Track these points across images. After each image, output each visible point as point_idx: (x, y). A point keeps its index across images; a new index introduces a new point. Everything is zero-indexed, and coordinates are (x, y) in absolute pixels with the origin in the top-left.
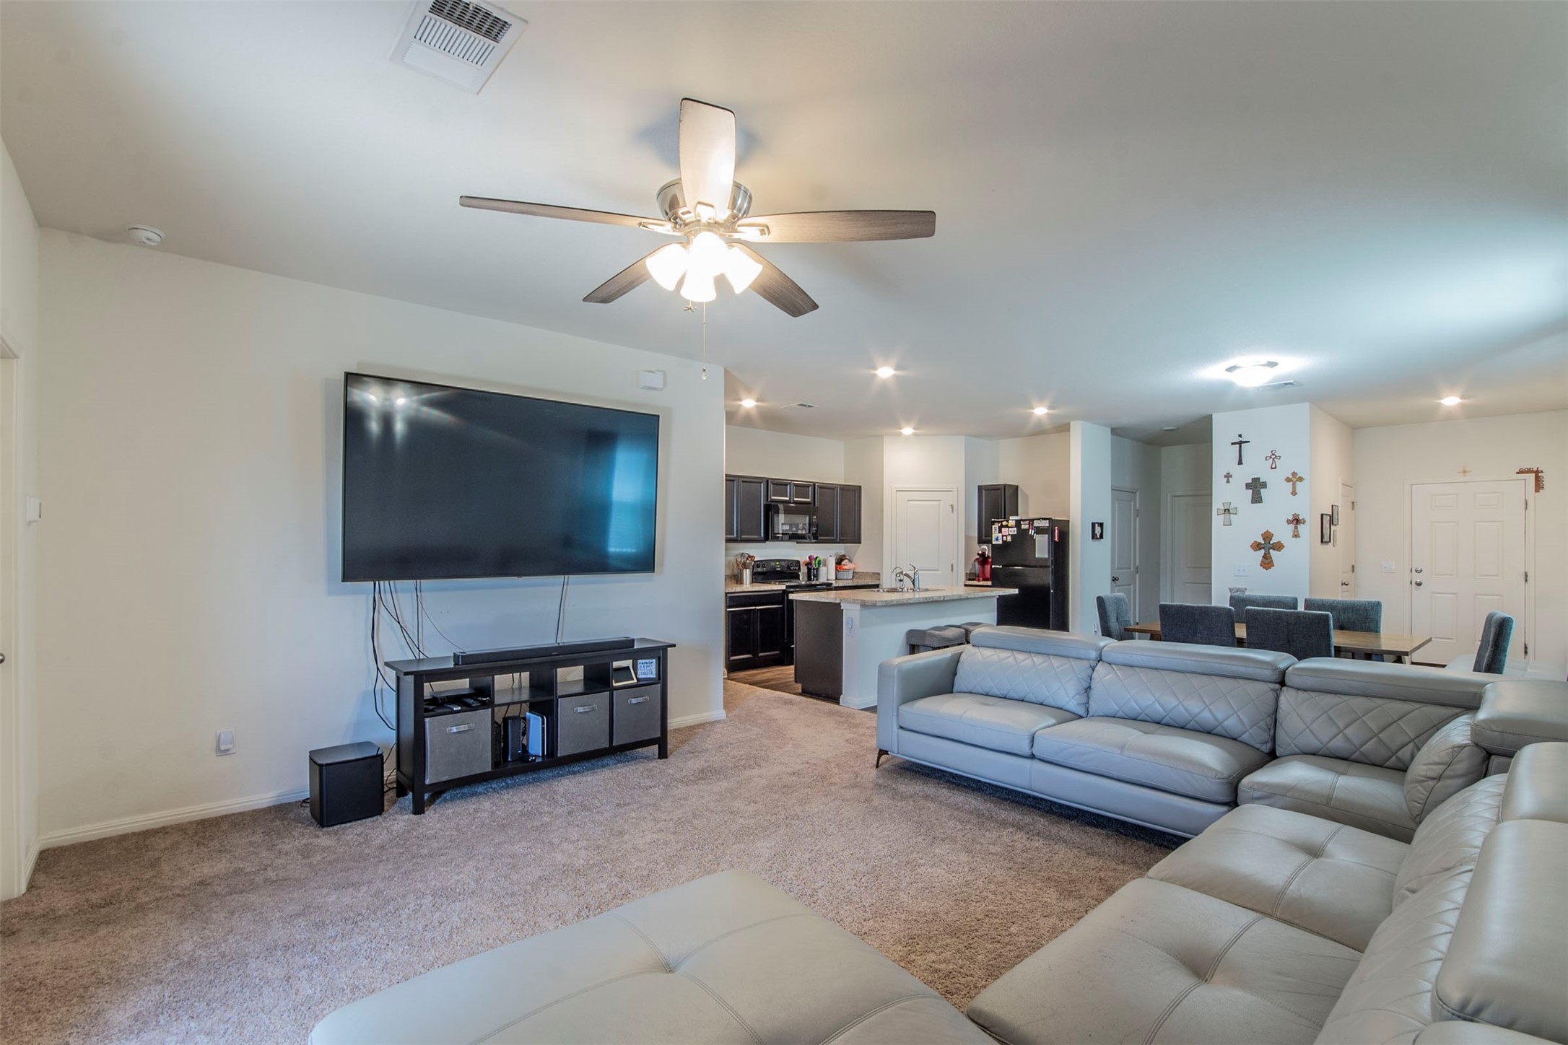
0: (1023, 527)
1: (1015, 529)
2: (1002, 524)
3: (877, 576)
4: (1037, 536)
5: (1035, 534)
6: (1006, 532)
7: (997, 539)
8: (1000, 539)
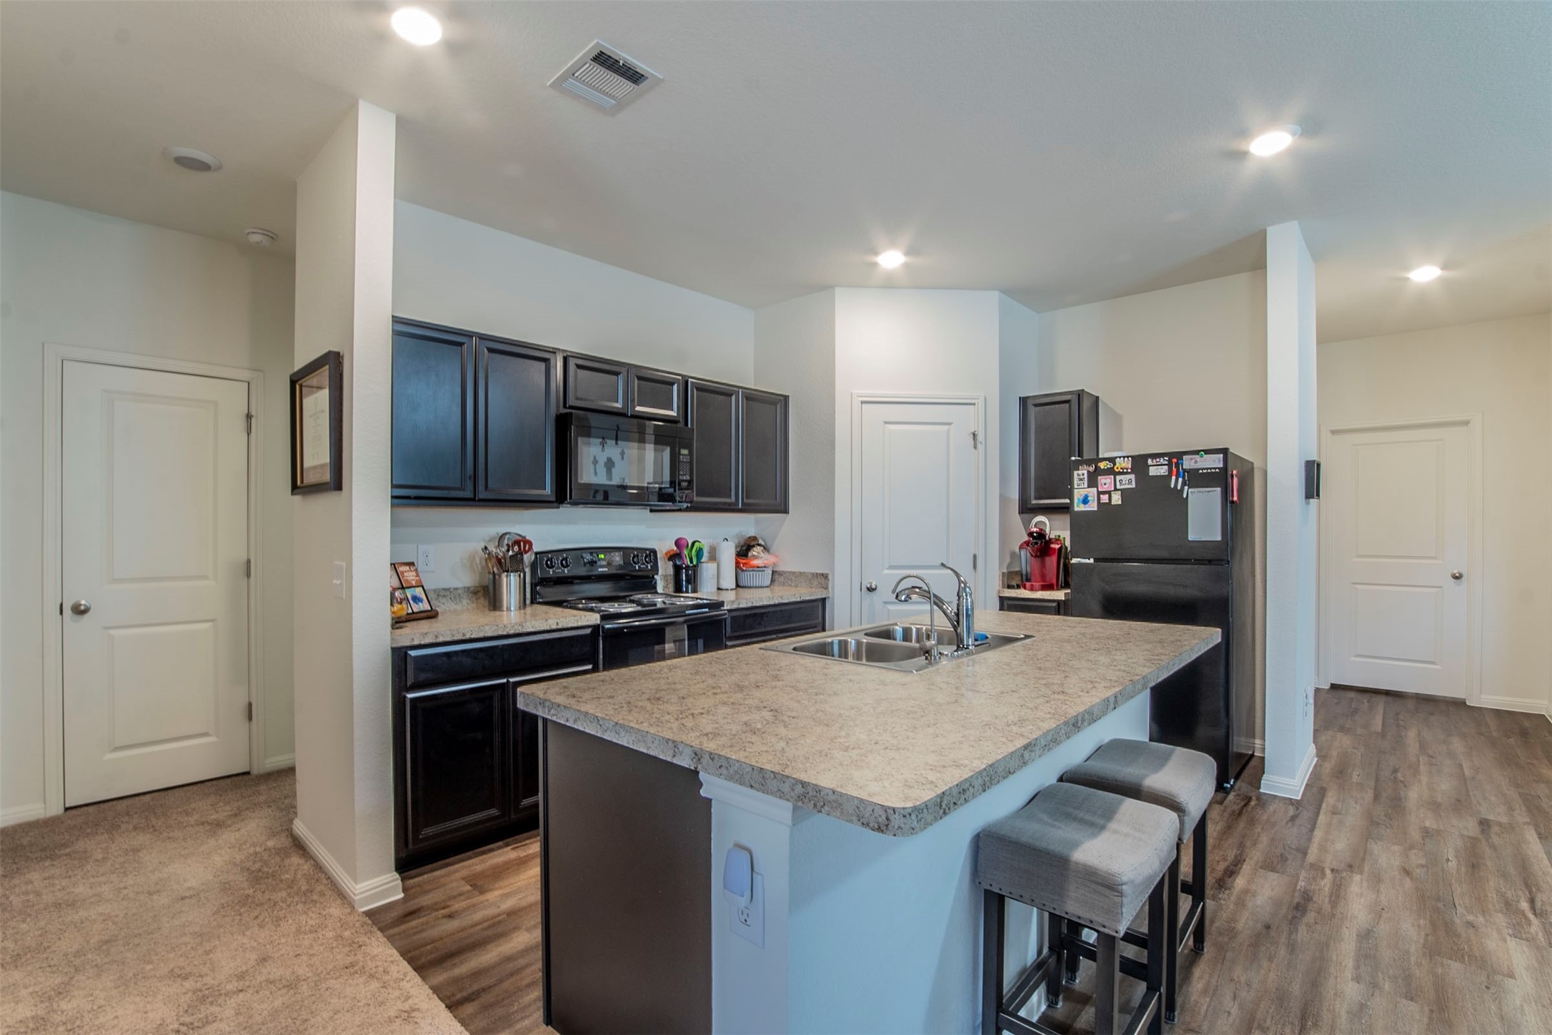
0: (1153, 471)
1: (1132, 477)
2: (1097, 468)
3: (823, 581)
4: (1190, 490)
5: (1186, 488)
6: (1107, 485)
7: (1085, 501)
8: (1092, 499)
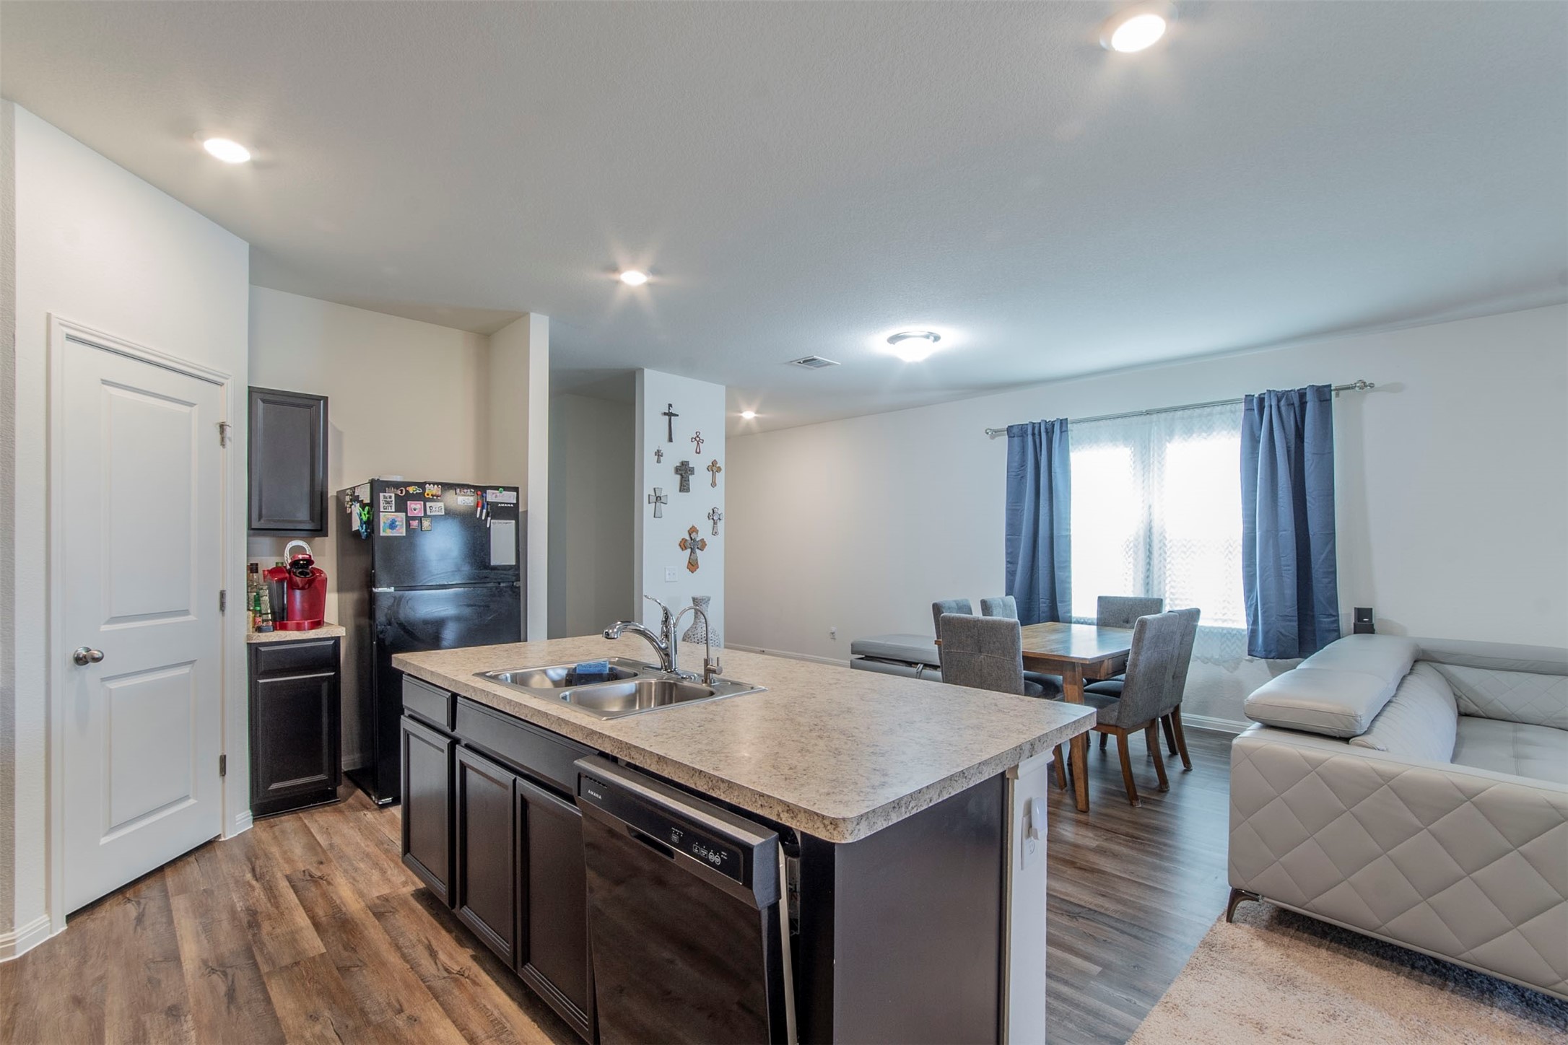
2: (407, 492)
4: (492, 521)
5: (489, 518)
6: (417, 511)
7: (392, 526)
8: (401, 524)
